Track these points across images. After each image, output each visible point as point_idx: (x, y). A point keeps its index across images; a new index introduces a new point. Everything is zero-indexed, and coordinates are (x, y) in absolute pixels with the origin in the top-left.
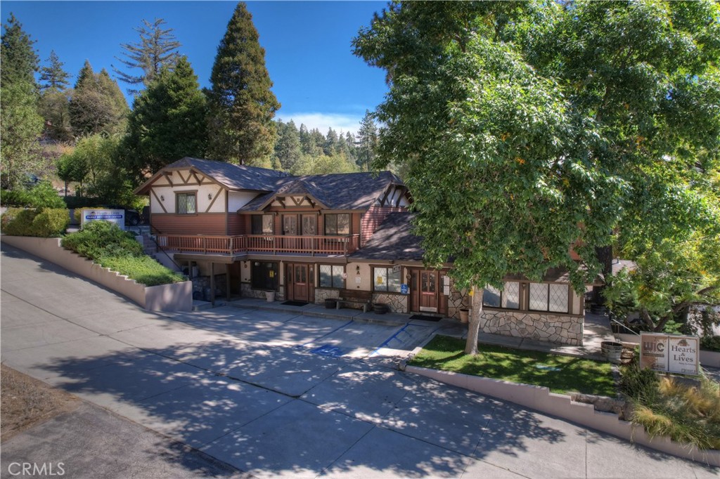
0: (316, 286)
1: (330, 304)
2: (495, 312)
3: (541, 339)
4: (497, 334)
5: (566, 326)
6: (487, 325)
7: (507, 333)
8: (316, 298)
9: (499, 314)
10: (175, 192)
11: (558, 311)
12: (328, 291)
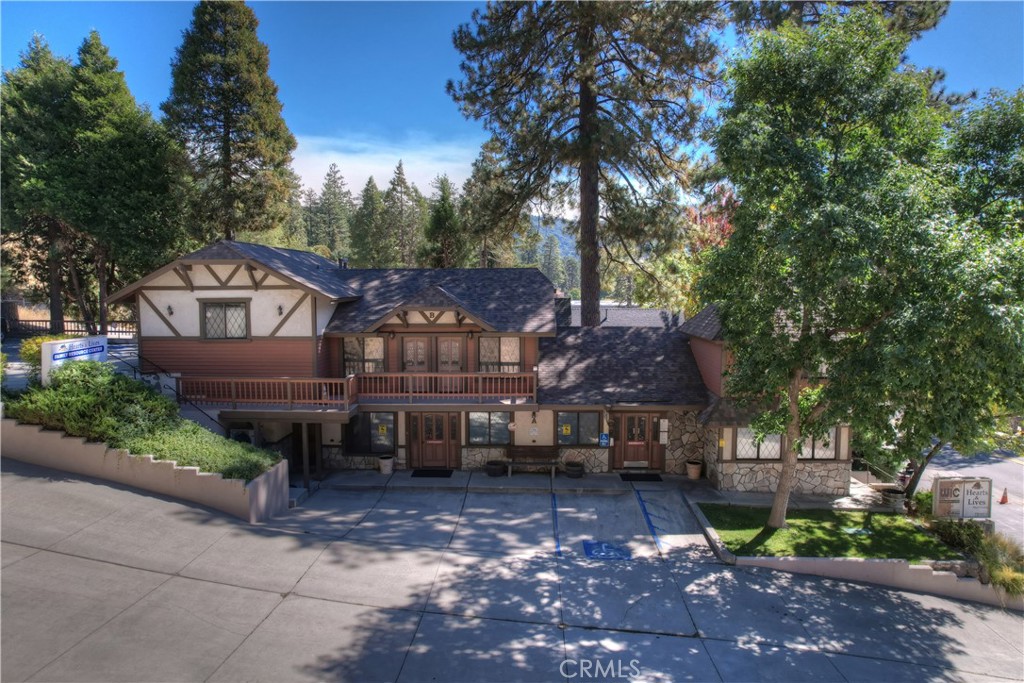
0: (463, 443)
1: (495, 470)
2: (752, 465)
3: (804, 492)
4: (754, 492)
5: (833, 474)
6: (742, 481)
7: (766, 489)
8: (464, 461)
9: (757, 467)
10: (198, 299)
11: (824, 457)
12: (484, 451)
